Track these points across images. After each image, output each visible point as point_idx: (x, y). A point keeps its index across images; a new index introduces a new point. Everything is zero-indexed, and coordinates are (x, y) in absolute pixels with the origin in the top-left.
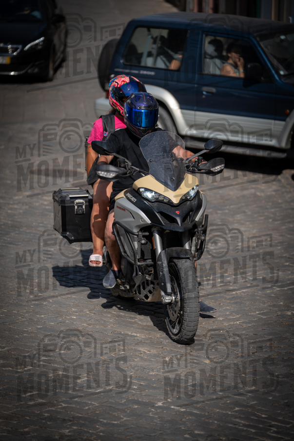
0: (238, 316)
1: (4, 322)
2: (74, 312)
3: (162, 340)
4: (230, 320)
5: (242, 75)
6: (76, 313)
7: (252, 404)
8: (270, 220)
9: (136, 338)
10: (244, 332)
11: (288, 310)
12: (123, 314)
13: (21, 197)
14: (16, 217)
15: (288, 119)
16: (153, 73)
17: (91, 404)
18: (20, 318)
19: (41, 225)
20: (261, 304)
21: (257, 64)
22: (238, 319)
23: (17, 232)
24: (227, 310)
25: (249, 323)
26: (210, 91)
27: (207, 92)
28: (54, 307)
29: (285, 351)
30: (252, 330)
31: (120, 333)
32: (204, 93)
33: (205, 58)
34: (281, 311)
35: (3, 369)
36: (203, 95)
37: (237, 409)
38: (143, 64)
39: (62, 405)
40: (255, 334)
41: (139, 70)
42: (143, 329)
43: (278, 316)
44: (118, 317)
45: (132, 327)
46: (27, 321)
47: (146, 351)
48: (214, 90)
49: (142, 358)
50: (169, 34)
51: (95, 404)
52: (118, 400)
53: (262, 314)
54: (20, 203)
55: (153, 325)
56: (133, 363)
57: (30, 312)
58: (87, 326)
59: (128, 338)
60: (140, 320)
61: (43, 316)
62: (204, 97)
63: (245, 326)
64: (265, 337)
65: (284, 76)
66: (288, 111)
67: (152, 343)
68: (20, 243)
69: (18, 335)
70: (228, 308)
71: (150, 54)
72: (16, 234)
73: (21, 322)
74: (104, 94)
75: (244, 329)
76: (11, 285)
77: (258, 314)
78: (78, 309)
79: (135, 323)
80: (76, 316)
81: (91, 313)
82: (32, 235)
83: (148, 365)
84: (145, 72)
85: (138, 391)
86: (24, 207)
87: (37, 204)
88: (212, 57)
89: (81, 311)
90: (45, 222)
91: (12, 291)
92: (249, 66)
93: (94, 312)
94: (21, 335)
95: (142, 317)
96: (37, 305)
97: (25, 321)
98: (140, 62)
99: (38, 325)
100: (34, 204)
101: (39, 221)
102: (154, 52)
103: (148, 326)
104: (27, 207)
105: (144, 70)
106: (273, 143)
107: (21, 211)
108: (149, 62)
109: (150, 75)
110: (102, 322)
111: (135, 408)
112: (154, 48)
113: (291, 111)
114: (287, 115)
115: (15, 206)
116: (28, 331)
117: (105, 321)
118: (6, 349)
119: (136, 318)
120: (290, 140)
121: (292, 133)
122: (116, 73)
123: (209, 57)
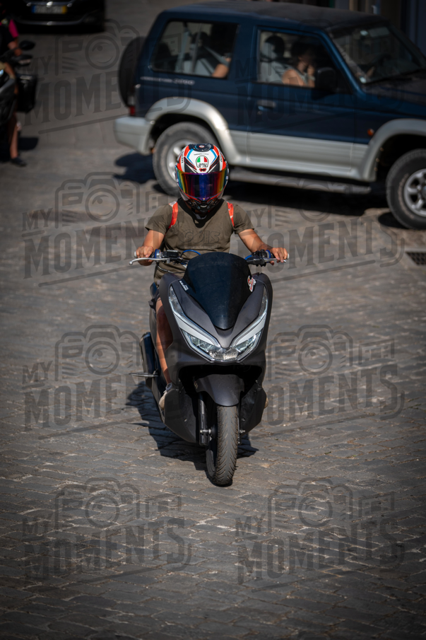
5: (311, 85)
15: (372, 142)
16: (191, 82)
18: (16, 410)
21: (331, 69)
26: (269, 105)
27: (264, 107)
29: (369, 451)
32: (261, 108)
33: (261, 61)
36: (259, 110)
38: (178, 70)
40: (329, 429)
41: (173, 78)
50: (213, 30)
56: (166, 469)
62: (259, 113)
64: (342, 432)
65: (367, 84)
66: (372, 131)
69: (14, 433)
71: (187, 57)
73: (18, 415)
74: (127, 111)
83: (186, 471)
84: (181, 81)
92: (320, 71)
94: (18, 432)
98: (173, 68)
102: (193, 54)
105: (180, 78)
106: (352, 173)
108: (187, 67)
109: (188, 85)
112: (192, 49)
113: (376, 130)
114: (371, 137)
120: (375, 169)
121: (377, 160)
122: (143, 83)
123: (266, 60)
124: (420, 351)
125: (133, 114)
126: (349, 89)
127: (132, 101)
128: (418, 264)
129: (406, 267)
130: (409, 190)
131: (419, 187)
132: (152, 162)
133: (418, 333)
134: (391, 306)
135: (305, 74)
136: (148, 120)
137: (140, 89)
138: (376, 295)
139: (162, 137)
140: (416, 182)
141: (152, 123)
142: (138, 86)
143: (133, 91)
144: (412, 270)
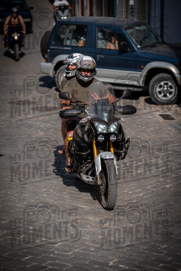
0: (140, 190)
1: (3, 201)
2: (44, 191)
3: (100, 210)
4: (136, 193)
6: (46, 192)
7: (169, 260)
8: (140, 126)
9: (84, 209)
10: (146, 202)
11: (167, 184)
12: (73, 192)
13: (4, 117)
14: (3, 129)
15: (143, 71)
16: (70, 49)
17: (68, 265)
19: (17, 134)
20: (151, 181)
21: (126, 42)
22: (140, 192)
23: (5, 139)
24: (132, 185)
25: (148, 195)
26: (101, 57)
27: (99, 58)
28: (32, 188)
29: (175, 215)
30: (151, 200)
31: (74, 206)
32: (98, 58)
33: (98, 40)
34: (163, 185)
35: (7, 237)
36: (97, 59)
37: (161, 265)
38: (64, 44)
39: (48, 267)
40: (154, 203)
41: (63, 47)
42: (87, 202)
43: (162, 188)
44: (71, 194)
45: (80, 201)
46: (17, 199)
47: (93, 219)
48: (103, 56)
49: (91, 225)
51: (70, 266)
52: (84, 262)
53: (153, 188)
54: (4, 121)
55: (92, 199)
56: (87, 230)
57: (18, 193)
58: (54, 201)
59: (79, 209)
60: (84, 196)
61: (26, 195)
62: (98, 60)
63: (146, 197)
64: (160, 205)
65: (140, 48)
66: (143, 67)
67: (95, 213)
68: (7, 146)
70: (132, 184)
71: (68, 39)
72: (4, 140)
73: (14, 200)
74: (45, 60)
75: (146, 199)
76: (5, 174)
77: (150, 188)
78: (46, 189)
79: (81, 198)
80: (46, 194)
81: (54, 192)
82: (13, 140)
83: (96, 231)
84: (66, 48)
85: (95, 253)
86: (7, 123)
87: (14, 121)
88: (101, 39)
89: (48, 191)
90: (19, 132)
91: (6, 178)
92: (121, 43)
93: (56, 191)
94: (15, 210)
95: (85, 194)
96: (22, 187)
97: (16, 199)
98: (63, 43)
99: (24, 202)
100: (12, 121)
101: (16, 132)
102: (70, 37)
103: (90, 200)
104: (8, 123)
105: (65, 47)
107: (6, 126)
108: (68, 43)
109: (69, 50)
110: (62, 198)
111: (96, 267)
112: (70, 35)
113: (144, 66)
114: (142, 69)
115: (2, 123)
116: (19, 206)
117: (63, 197)
118: (7, 221)
119: (82, 194)
120: (144, 81)
121: (145, 78)
122: (51, 49)
123: (100, 39)
124: (179, 160)
125: (47, 61)
126: (133, 50)
127: (46, 56)
128: (165, 119)
129: (161, 121)
130: (158, 90)
131: (162, 88)
132: (55, 80)
133: (176, 152)
134: (161, 139)
135: (114, 44)
136: (53, 64)
137: (50, 51)
138: (153, 134)
139: (59, 70)
140: (161, 86)
141: (55, 65)
142: (49, 50)
143: (47, 52)
144: (163, 122)
